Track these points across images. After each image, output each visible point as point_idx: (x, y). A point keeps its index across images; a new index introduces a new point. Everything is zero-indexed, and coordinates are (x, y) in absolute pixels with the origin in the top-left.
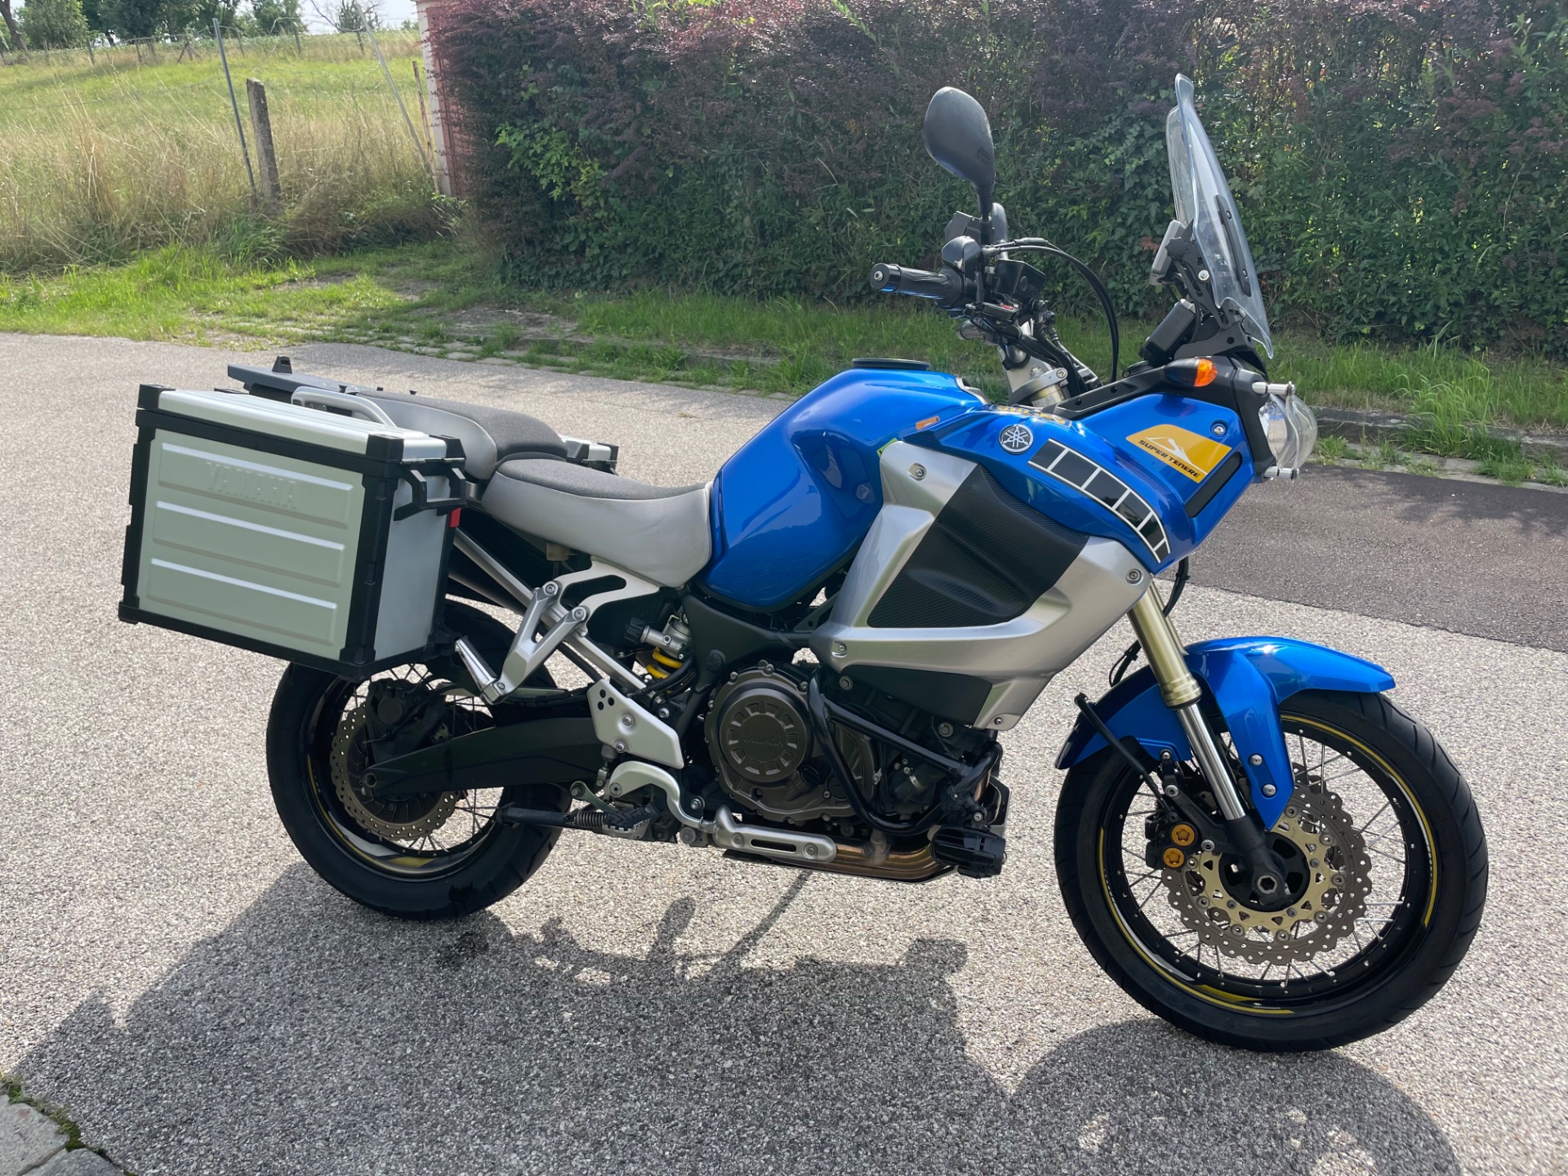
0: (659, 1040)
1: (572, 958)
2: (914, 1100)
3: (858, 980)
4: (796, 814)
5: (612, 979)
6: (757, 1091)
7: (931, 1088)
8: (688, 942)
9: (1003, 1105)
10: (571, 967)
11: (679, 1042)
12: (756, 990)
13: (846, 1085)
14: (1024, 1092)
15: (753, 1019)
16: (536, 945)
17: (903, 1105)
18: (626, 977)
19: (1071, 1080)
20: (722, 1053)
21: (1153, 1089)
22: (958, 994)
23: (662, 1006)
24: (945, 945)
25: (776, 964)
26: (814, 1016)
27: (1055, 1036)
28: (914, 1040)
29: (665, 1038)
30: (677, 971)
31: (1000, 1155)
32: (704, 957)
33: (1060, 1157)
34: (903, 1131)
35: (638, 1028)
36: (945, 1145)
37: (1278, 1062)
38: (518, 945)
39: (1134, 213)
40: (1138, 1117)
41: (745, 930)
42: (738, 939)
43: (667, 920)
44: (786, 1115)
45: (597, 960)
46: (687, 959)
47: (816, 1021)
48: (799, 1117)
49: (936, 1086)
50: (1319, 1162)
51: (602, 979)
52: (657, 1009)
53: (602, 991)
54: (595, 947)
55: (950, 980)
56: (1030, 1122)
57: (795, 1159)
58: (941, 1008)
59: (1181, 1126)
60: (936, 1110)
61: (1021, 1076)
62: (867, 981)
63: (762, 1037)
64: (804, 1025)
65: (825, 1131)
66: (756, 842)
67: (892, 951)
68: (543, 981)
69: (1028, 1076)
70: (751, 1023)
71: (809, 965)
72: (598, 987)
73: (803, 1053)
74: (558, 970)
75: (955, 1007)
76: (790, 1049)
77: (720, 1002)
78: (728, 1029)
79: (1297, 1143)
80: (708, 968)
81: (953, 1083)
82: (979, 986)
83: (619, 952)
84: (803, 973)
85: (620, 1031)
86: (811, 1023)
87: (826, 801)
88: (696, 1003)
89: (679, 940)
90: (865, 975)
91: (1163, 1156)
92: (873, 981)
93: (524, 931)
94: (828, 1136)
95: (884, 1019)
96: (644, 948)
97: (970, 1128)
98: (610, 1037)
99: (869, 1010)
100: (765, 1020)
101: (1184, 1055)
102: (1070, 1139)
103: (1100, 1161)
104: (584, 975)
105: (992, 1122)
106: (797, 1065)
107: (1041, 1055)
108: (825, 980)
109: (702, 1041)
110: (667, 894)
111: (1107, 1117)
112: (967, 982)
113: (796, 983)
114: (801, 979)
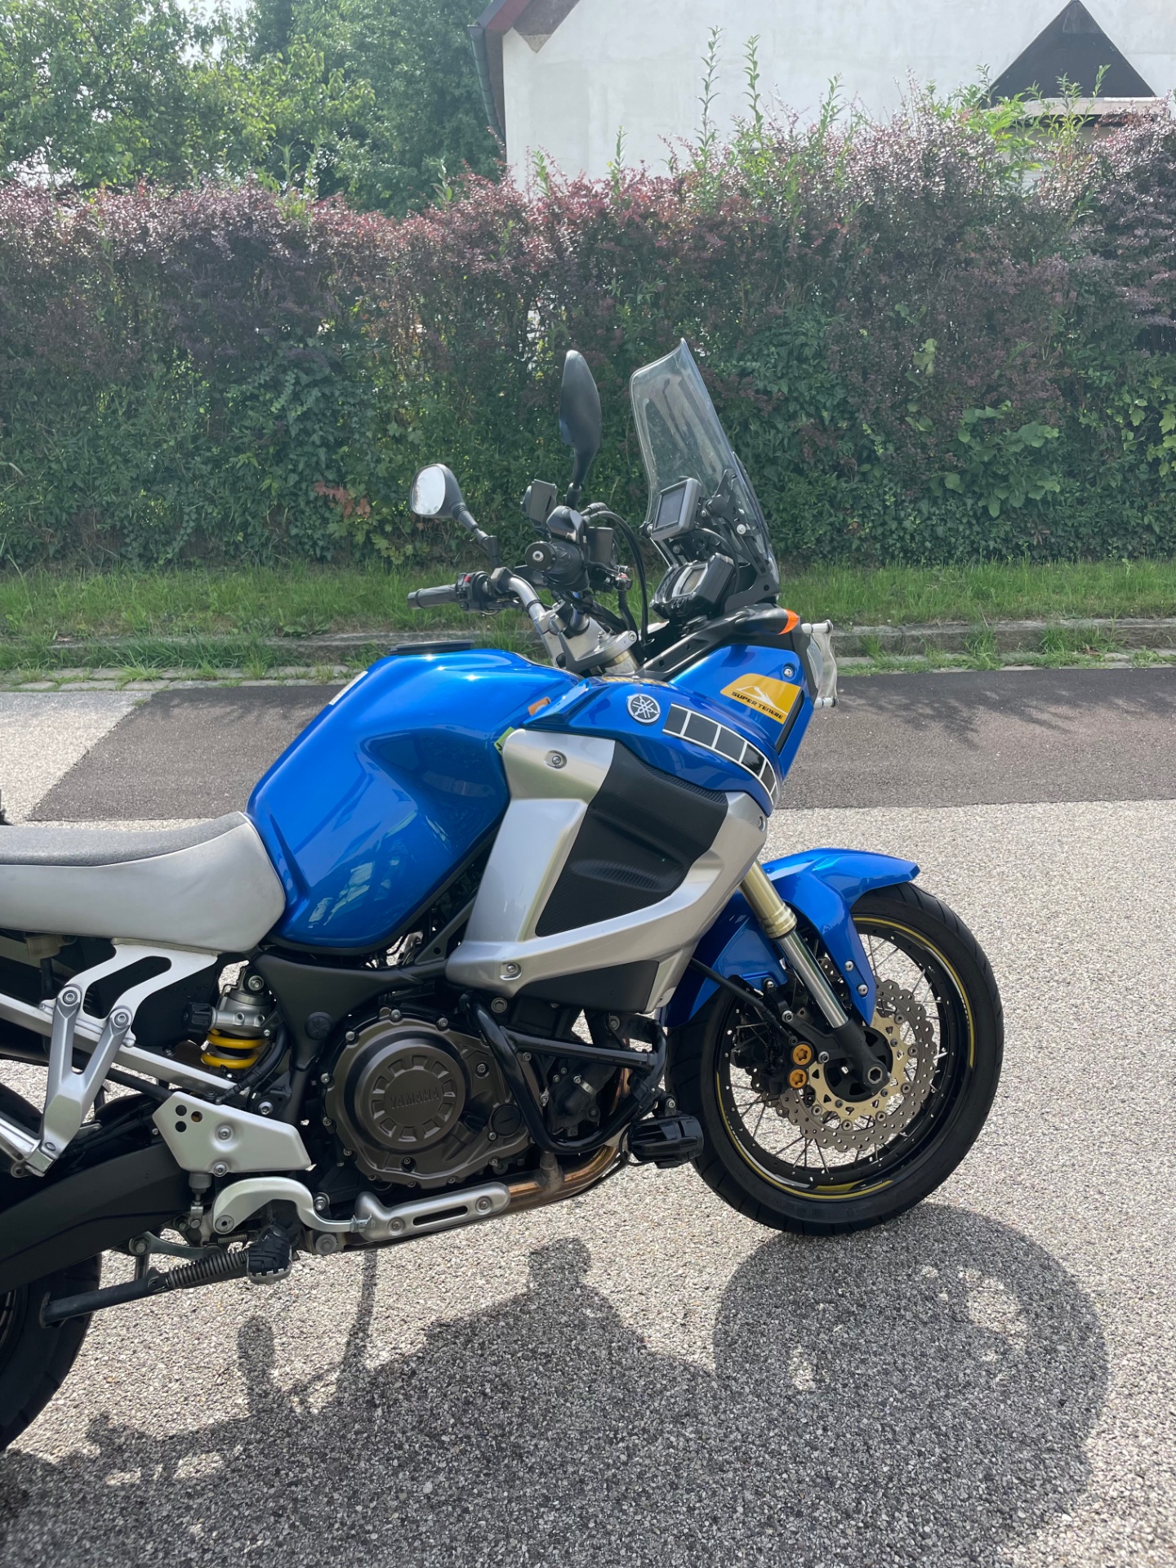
0: (330, 1502)
1: (156, 1457)
2: (636, 1423)
3: (502, 1323)
4: (460, 1169)
5: (224, 1458)
6: (479, 1501)
7: (644, 1402)
8: (288, 1369)
9: (714, 1384)
10: (160, 1468)
11: (355, 1492)
12: (402, 1387)
13: (563, 1443)
14: (722, 1362)
15: (420, 1422)
16: (94, 1462)
17: (631, 1435)
18: (239, 1448)
19: (751, 1328)
20: (413, 1479)
21: (818, 1303)
22: (605, 1292)
23: (307, 1460)
24: (560, 1246)
25: (406, 1349)
26: (483, 1386)
27: (711, 1292)
28: (596, 1361)
29: (336, 1496)
30: (298, 1410)
31: (745, 1437)
32: (319, 1378)
33: (791, 1408)
34: (647, 1462)
35: (295, 1500)
36: (693, 1454)
37: (887, 1230)
38: (69, 1472)
39: (303, 460)
40: (822, 1335)
41: (347, 1325)
42: (345, 1340)
43: (245, 1355)
44: (526, 1510)
45: (191, 1443)
46: (300, 1389)
47: (488, 1390)
48: (541, 1505)
49: (646, 1398)
50: (969, 1304)
51: (211, 1463)
52: (303, 1467)
53: (220, 1478)
54: (174, 1429)
55: (589, 1280)
56: (747, 1390)
57: (567, 1552)
58: (599, 1315)
59: (857, 1326)
60: (662, 1422)
61: (711, 1348)
62: (511, 1321)
63: (444, 1438)
64: (479, 1401)
65: (576, 1504)
66: (419, 1220)
67: (515, 1280)
68: (134, 1502)
69: (716, 1345)
70: (421, 1426)
71: (440, 1332)
72: (211, 1476)
73: (498, 1432)
74: (146, 1479)
75: (611, 1307)
76: (483, 1436)
77: (370, 1420)
78: (400, 1447)
79: (944, 1296)
80: (332, 1389)
81: (659, 1386)
82: (618, 1274)
83: (211, 1421)
84: (440, 1344)
85: (275, 1514)
86: (484, 1394)
87: (492, 1144)
88: (344, 1437)
89: (276, 1373)
90: (506, 1315)
91: (863, 1361)
92: (517, 1318)
93: (65, 1451)
94: (582, 1508)
95: (553, 1353)
96: (240, 1401)
97: (703, 1424)
98: (268, 1528)
99: (533, 1351)
100: (436, 1417)
101: (818, 1257)
102: (788, 1387)
103: (822, 1394)
104: (184, 1469)
105: (716, 1407)
106: (500, 1449)
107: (714, 1317)
108: (469, 1341)
109: (380, 1476)
110: (224, 1324)
111: (800, 1349)
112: (605, 1276)
113: (440, 1358)
114: (443, 1353)
